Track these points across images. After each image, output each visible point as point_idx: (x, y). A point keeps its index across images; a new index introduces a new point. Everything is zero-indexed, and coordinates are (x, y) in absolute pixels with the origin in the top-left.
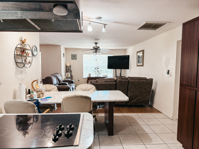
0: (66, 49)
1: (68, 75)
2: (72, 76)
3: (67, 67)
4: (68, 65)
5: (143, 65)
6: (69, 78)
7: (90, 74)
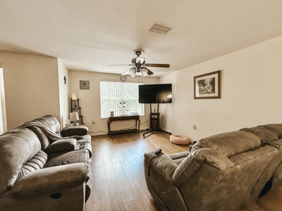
0: (70, 71)
1: (75, 116)
2: (81, 117)
3: (71, 101)
4: (74, 98)
5: (219, 97)
6: (77, 122)
7: (112, 113)
